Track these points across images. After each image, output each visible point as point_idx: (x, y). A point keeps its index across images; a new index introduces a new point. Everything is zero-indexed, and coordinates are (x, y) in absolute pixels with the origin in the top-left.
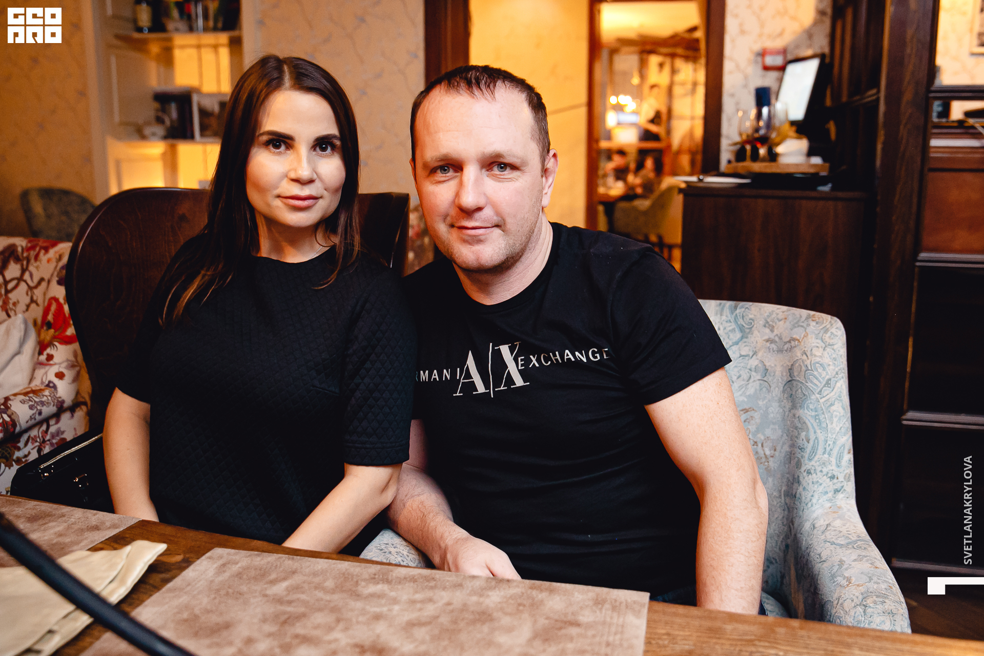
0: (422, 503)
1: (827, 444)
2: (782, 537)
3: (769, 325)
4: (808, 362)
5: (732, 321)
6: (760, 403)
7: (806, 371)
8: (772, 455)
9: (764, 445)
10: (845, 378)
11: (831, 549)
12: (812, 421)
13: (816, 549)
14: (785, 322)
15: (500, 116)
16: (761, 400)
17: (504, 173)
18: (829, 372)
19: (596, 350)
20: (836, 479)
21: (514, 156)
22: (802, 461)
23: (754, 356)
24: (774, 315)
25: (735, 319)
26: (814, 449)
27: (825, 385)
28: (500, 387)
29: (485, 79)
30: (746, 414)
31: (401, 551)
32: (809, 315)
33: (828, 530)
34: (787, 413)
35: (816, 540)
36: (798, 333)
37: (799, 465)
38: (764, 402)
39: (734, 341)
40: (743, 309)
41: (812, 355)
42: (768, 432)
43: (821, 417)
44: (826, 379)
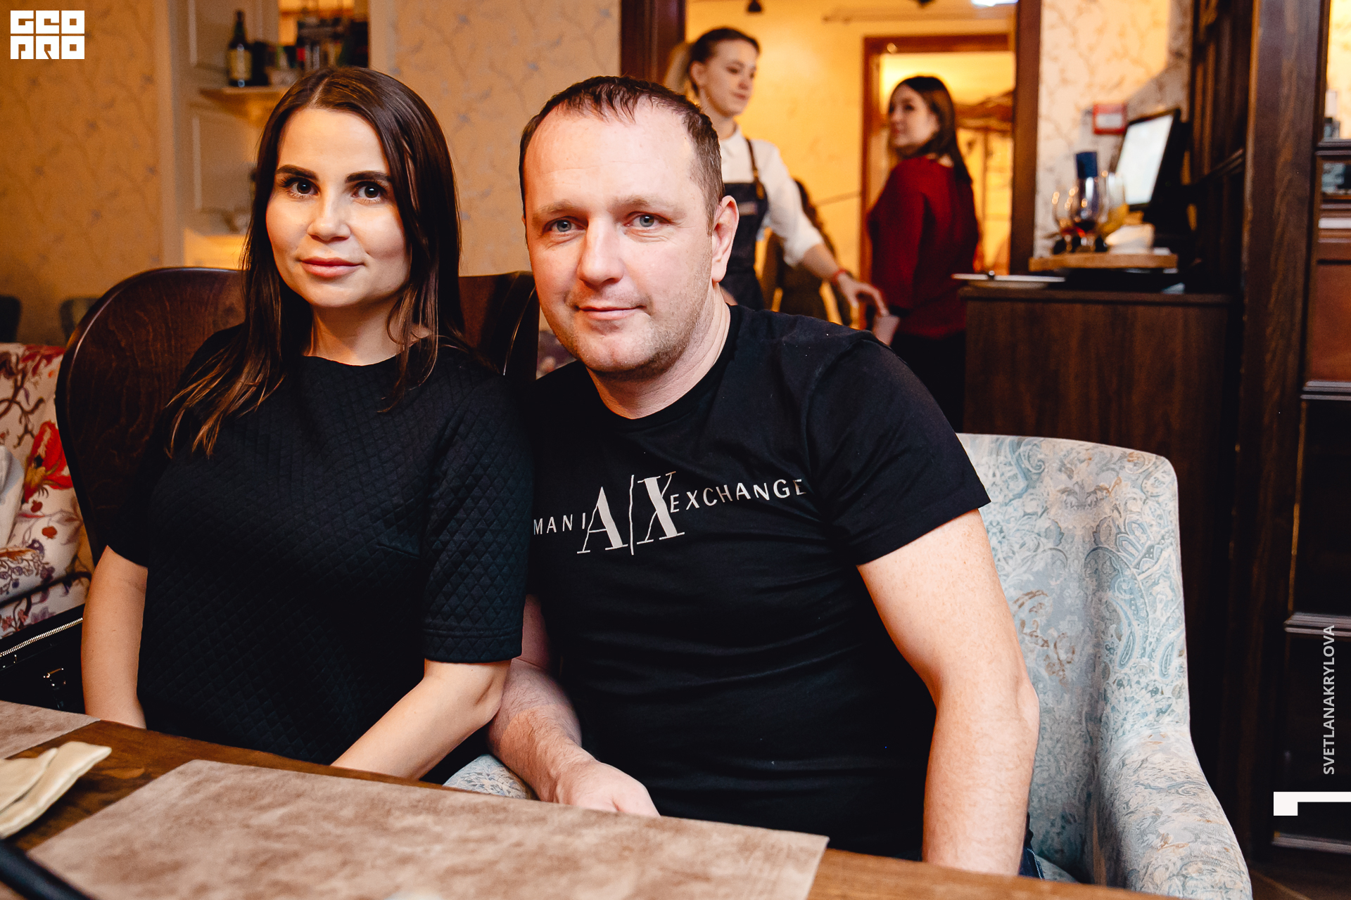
0: (533, 713)
1: (1148, 642)
2: (1082, 782)
3: (1067, 469)
4: (1120, 522)
5: (1012, 463)
6: (1053, 583)
7: (1118, 534)
8: (1069, 660)
9: (1058, 645)
10: (1175, 545)
11: (1145, 794)
12: (1126, 608)
13: (1122, 796)
14: (1089, 464)
15: (641, 146)
16: (1054, 579)
17: (648, 228)
18: (1151, 536)
19: (784, 482)
20: (1160, 694)
21: (662, 203)
22: (1111, 667)
23: (1045, 514)
24: (1074, 455)
25: (1017, 460)
26: (1128, 650)
27: (1145, 554)
28: (644, 540)
29: (622, 93)
30: (1033, 599)
31: (500, 785)
32: (1125, 453)
33: (1144, 768)
34: (1090, 597)
35: (1124, 782)
36: (1106, 480)
37: (1106, 673)
38: (1058, 582)
39: (1015, 492)
40: (1030, 447)
41: (1126, 510)
42: (1064, 626)
43: (1139, 602)
44: (1146, 546)
